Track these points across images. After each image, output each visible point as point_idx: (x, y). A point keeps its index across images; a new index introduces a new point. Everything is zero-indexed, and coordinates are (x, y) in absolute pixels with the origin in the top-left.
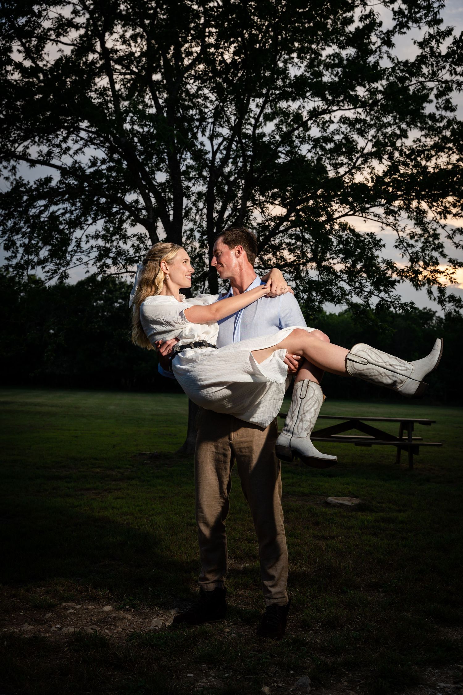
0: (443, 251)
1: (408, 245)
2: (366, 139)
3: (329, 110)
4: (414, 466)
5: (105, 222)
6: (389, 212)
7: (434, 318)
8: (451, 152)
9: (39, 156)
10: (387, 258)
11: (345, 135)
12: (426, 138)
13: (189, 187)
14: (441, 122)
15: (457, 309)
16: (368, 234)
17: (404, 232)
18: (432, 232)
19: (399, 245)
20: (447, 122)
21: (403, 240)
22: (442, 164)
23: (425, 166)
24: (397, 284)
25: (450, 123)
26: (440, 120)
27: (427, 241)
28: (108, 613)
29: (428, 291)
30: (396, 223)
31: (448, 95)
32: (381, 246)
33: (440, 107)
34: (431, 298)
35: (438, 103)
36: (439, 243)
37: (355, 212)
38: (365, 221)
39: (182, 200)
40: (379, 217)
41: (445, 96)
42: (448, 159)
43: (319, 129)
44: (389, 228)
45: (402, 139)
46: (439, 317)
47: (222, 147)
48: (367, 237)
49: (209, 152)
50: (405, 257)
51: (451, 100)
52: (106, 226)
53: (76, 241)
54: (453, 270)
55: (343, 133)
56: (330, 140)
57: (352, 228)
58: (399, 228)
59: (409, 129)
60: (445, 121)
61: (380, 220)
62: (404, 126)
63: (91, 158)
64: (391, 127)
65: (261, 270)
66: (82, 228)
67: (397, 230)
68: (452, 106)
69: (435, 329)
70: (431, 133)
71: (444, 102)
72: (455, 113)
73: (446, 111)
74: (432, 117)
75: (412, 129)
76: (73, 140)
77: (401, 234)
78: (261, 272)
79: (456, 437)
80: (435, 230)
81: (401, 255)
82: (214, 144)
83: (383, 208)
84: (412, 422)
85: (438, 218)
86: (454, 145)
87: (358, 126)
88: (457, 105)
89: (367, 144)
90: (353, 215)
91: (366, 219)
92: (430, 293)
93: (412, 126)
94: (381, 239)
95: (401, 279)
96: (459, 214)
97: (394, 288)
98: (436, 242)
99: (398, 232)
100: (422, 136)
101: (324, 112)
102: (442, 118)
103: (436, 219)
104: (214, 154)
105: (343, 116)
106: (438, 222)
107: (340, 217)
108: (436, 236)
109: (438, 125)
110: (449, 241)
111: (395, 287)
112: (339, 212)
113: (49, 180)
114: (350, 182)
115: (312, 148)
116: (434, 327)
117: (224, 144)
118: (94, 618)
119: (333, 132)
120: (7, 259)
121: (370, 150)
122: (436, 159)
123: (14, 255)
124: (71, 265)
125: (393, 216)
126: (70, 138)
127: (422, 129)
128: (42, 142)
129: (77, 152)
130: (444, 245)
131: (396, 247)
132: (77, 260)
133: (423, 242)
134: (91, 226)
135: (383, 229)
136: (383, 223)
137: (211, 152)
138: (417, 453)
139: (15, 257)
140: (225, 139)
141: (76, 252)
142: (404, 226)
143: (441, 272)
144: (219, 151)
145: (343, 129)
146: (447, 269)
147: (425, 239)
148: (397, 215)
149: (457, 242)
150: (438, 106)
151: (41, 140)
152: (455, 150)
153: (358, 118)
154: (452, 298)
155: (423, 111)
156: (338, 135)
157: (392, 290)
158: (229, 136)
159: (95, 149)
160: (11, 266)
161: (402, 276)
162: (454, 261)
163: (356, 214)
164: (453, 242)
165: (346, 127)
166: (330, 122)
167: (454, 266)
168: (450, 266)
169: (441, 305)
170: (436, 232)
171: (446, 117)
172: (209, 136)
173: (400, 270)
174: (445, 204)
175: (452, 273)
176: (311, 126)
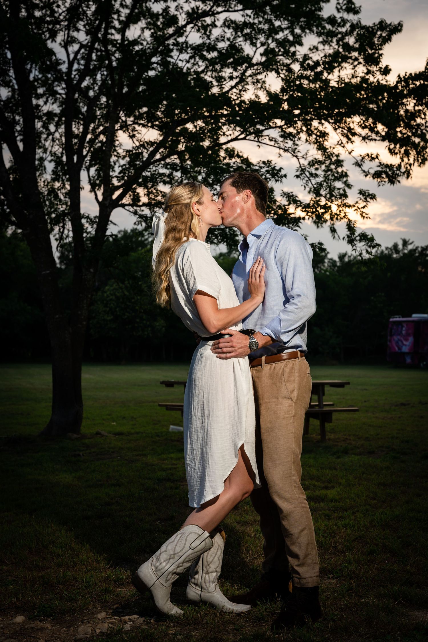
0: (347, 180)
1: (311, 174)
2: (254, 45)
3: (213, 12)
4: (327, 437)
6: (286, 136)
7: (326, 261)
8: (356, 63)
10: (286, 190)
11: (231, 42)
12: (324, 45)
13: (39, 106)
14: (343, 26)
15: (369, 250)
16: (264, 163)
17: (305, 159)
18: (334, 159)
19: (301, 174)
20: (350, 26)
21: (305, 169)
22: (345, 76)
23: (326, 79)
24: (302, 221)
25: (353, 27)
26: (342, 24)
27: (328, 169)
28: (22, 625)
29: (331, 228)
30: (296, 149)
32: (282, 177)
33: (341, 8)
34: (334, 237)
36: (343, 171)
37: (247, 135)
38: (258, 146)
39: (34, 122)
40: (275, 141)
42: (353, 71)
43: (199, 34)
44: (288, 155)
45: (295, 47)
46: (331, 259)
47: (79, 57)
48: (263, 165)
49: (64, 62)
54: (365, 204)
55: (229, 39)
56: (212, 48)
57: (241, 154)
58: (300, 155)
59: (303, 35)
60: (348, 25)
61: (276, 145)
62: (298, 31)
64: (283, 32)
65: (135, 208)
67: (296, 157)
68: (355, 7)
69: (328, 273)
70: (330, 39)
72: (359, 16)
73: (348, 13)
74: (332, 20)
75: (307, 35)
77: (302, 161)
78: (136, 211)
79: (365, 401)
80: (338, 156)
81: (303, 187)
82: (70, 52)
83: (279, 130)
84: (323, 384)
85: (344, 142)
86: (360, 54)
87: (247, 31)
88: (360, 7)
89: (255, 52)
90: (244, 139)
91: (260, 144)
92: (333, 230)
93: (308, 31)
94: (281, 168)
95: (307, 215)
96: (369, 136)
97: (299, 227)
99: (298, 159)
100: (319, 42)
101: (206, 14)
102: (344, 21)
103: (342, 143)
105: (228, 19)
106: (344, 147)
107: (228, 142)
108: (339, 163)
109: (340, 29)
110: (358, 168)
111: (300, 224)
112: (227, 136)
114: (238, 99)
115: (191, 58)
116: (326, 271)
117: (81, 52)
118: (6, 632)
119: (217, 39)
121: (260, 60)
122: (339, 71)
125: (291, 140)
127: (319, 34)
130: (349, 173)
131: (298, 176)
133: (324, 171)
135: (280, 155)
136: (280, 148)
137: (67, 62)
138: (330, 421)
140: (82, 46)
142: (306, 151)
143: (349, 206)
144: (76, 61)
145: (228, 35)
146: (357, 203)
147: (326, 166)
148: (296, 139)
149: (366, 170)
150: (339, 7)
152: (361, 60)
153: (246, 20)
154: (364, 237)
155: (320, 13)
156: (223, 42)
157: (297, 228)
158: (88, 43)
161: (308, 212)
162: (365, 193)
163: (247, 138)
164: (362, 170)
165: (232, 32)
166: (212, 26)
167: (366, 199)
168: (361, 199)
169: (352, 245)
170: (339, 158)
171: (348, 21)
172: (62, 43)
173: (304, 205)
174: (349, 124)
175: (364, 207)
176: (190, 32)
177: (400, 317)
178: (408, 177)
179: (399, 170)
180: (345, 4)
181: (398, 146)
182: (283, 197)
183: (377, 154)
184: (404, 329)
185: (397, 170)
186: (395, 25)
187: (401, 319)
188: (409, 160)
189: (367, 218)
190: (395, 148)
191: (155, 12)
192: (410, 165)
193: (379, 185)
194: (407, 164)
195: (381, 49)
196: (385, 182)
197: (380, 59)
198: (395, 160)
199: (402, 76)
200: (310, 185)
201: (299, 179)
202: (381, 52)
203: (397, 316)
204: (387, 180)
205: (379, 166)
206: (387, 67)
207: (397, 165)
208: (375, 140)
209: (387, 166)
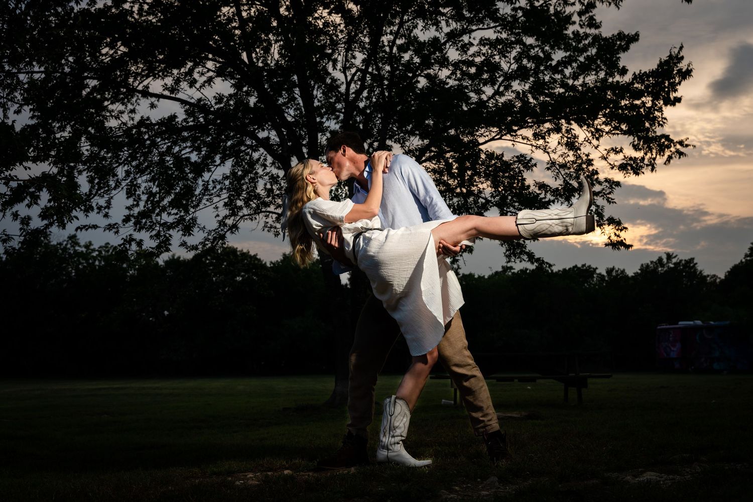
0: (598, 178)
2: (508, 62)
3: (468, 31)
4: (583, 400)
5: (233, 166)
6: (536, 136)
7: (595, 276)
8: (598, 69)
9: (164, 90)
10: (539, 180)
11: (486, 57)
13: (322, 122)
14: (586, 39)
16: (517, 157)
17: (555, 153)
18: (585, 158)
19: (551, 167)
20: (592, 39)
21: (555, 162)
22: (590, 82)
23: (572, 85)
24: (551, 203)
25: (595, 39)
26: (584, 37)
27: (580, 168)
30: (547, 145)
31: (591, 12)
32: (532, 166)
33: (584, 24)
35: (581, 20)
36: (593, 170)
37: (503, 135)
39: (317, 135)
40: (528, 139)
41: (588, 13)
42: (596, 77)
43: (458, 52)
44: (540, 151)
47: (356, 78)
48: (516, 159)
49: (343, 83)
50: (558, 180)
51: (594, 17)
52: (233, 170)
53: (203, 185)
55: (484, 55)
56: (470, 64)
57: (499, 156)
58: (549, 150)
59: (552, 52)
60: (590, 39)
61: (529, 143)
62: (547, 48)
63: (217, 95)
64: (534, 49)
66: (209, 170)
67: (548, 153)
68: (596, 23)
69: (597, 288)
71: (587, 19)
72: (600, 30)
73: (590, 28)
74: (576, 36)
75: (556, 51)
76: (199, 73)
77: (552, 155)
80: (587, 155)
81: (554, 177)
82: (348, 74)
83: (531, 130)
85: (590, 138)
87: (500, 46)
88: (601, 22)
89: (510, 68)
90: (500, 138)
91: (514, 143)
93: (556, 48)
94: (532, 159)
95: (556, 199)
96: (612, 131)
98: (591, 168)
101: (463, 33)
102: (587, 36)
103: (589, 139)
104: (348, 85)
105: (483, 38)
106: (590, 143)
107: (485, 143)
108: (590, 162)
109: (583, 43)
112: (485, 136)
113: (173, 117)
114: (494, 107)
115: (451, 74)
116: (595, 285)
117: (357, 74)
119: (474, 54)
120: (129, 208)
122: (584, 78)
123: (135, 203)
124: (201, 206)
125: (542, 139)
126: (197, 70)
127: (565, 50)
128: (166, 76)
129: (204, 86)
130: (598, 170)
132: (207, 201)
133: (576, 169)
134: (219, 167)
136: (532, 145)
137: (345, 83)
139: (138, 205)
140: (358, 70)
141: (204, 195)
142: (555, 146)
144: (353, 82)
145: (484, 51)
147: (577, 166)
148: (546, 137)
149: (612, 163)
150: (582, 23)
151: (165, 73)
152: (602, 66)
153: (499, 37)
154: (612, 220)
155: (566, 33)
156: (479, 57)
158: (362, 66)
159: (223, 80)
160: (133, 216)
161: (556, 195)
163: (503, 138)
164: (608, 163)
165: (487, 49)
166: (469, 45)
167: (611, 186)
168: (607, 186)
169: (601, 228)
170: (589, 158)
171: (590, 35)
172: (342, 69)
173: (553, 190)
174: (597, 126)
175: (609, 193)
176: (449, 48)
177: (666, 325)
178: (652, 170)
179: (643, 162)
180: (587, 21)
181: (641, 143)
182: (536, 186)
183: (621, 148)
184: (671, 335)
185: (641, 162)
186: (633, 35)
187: (668, 327)
188: (652, 155)
189: (613, 202)
190: (639, 144)
191: (422, 41)
192: (654, 159)
193: (625, 177)
194: (651, 158)
195: (618, 54)
196: (630, 173)
197: (617, 61)
198: (639, 154)
199: (637, 74)
200: (561, 176)
201: (550, 170)
202: (618, 56)
203: (664, 324)
204: (632, 172)
205: (624, 159)
206: (624, 67)
207: (640, 158)
208: (618, 134)
209: (631, 159)
